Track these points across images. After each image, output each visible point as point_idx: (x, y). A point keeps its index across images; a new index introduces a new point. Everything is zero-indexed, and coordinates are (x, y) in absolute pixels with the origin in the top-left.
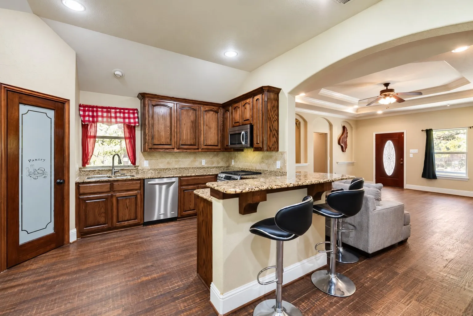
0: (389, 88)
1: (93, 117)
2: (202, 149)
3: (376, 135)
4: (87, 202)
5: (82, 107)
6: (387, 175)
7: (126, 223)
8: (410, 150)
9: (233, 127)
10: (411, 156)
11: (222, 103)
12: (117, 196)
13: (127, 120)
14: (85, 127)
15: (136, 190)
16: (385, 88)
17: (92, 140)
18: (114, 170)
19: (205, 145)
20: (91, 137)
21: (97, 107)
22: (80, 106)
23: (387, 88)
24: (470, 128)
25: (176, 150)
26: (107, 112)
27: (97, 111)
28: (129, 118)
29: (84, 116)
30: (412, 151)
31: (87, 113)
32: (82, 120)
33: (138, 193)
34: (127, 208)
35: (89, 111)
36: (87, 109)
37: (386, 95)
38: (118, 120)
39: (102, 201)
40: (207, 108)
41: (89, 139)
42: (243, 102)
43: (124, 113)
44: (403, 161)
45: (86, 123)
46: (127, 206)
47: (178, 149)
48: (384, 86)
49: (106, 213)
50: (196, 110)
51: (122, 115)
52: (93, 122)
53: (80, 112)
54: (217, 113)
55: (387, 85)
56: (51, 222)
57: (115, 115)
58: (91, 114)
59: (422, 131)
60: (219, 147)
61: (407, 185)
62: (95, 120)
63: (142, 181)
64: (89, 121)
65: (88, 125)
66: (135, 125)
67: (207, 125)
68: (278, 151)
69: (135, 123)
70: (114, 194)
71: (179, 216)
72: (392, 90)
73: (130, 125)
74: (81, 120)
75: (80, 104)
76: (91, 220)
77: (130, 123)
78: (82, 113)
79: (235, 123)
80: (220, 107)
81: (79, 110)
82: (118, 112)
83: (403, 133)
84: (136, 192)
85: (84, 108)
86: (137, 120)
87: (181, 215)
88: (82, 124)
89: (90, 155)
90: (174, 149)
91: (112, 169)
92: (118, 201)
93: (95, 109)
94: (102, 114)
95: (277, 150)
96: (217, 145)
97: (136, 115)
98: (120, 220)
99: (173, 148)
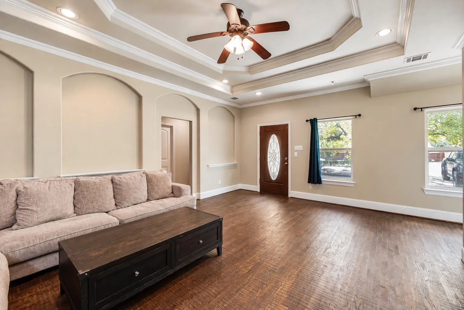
3: (261, 127)
6: (272, 180)
8: (295, 146)
10: (296, 154)
24: (356, 117)
30: (297, 148)
44: (287, 161)
61: (292, 191)
83: (287, 125)
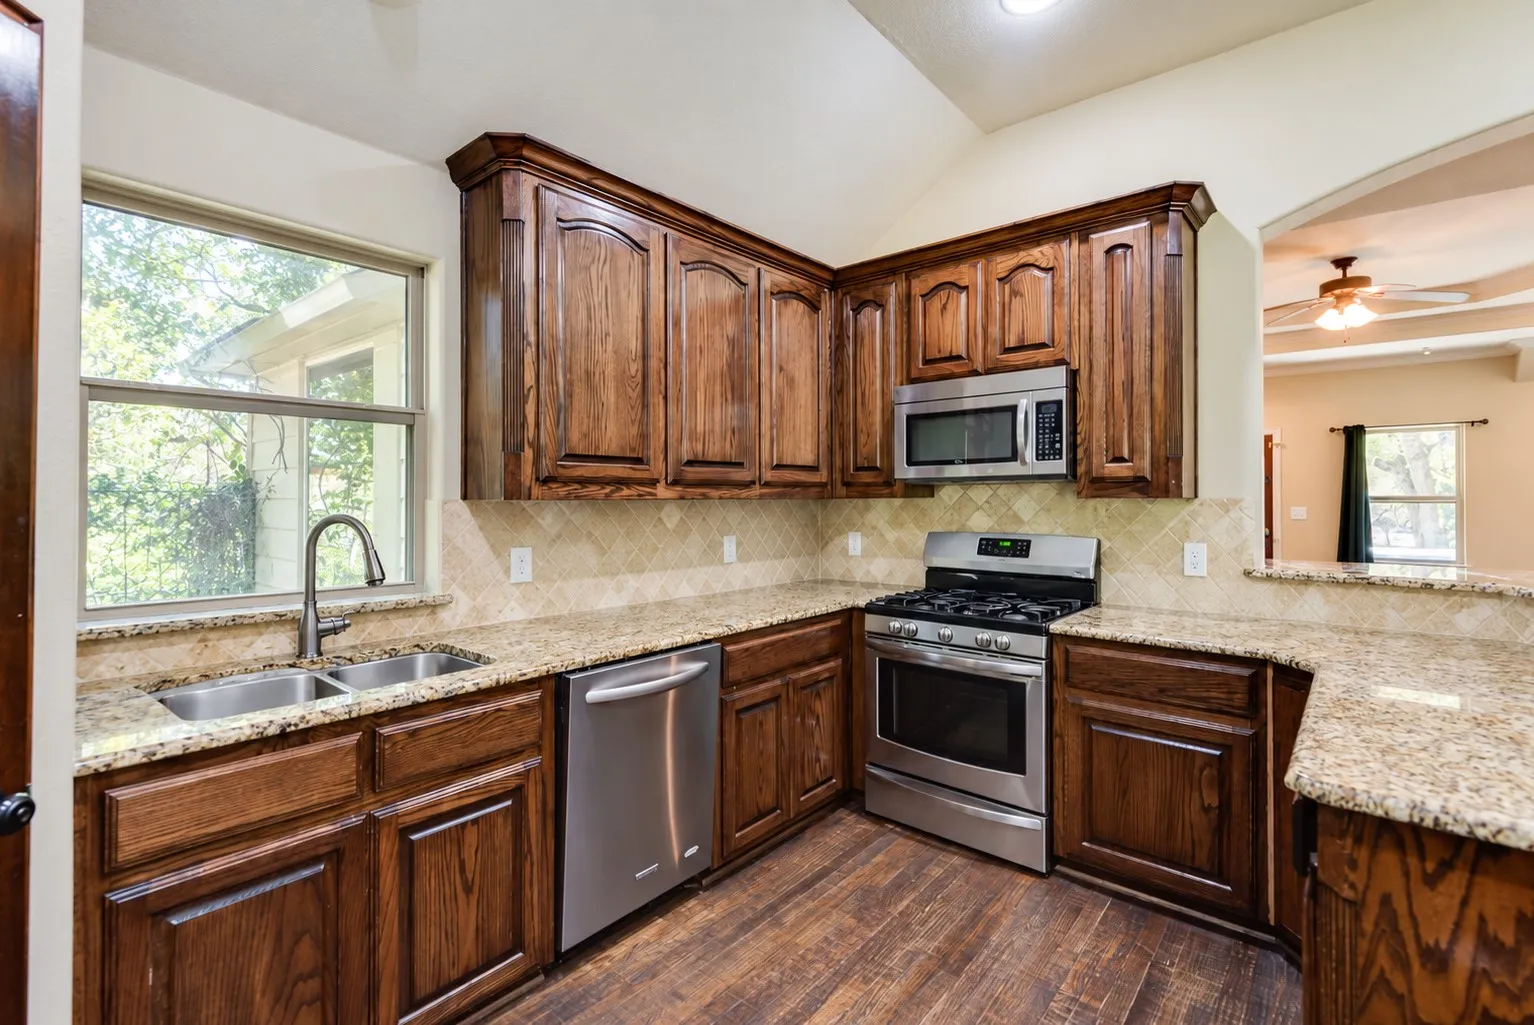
0: (1352, 272)
2: (766, 484)
4: (173, 921)
9: (911, 380)
12: (403, 822)
15: (513, 755)
16: (1338, 274)
19: (779, 467)
23: (1345, 274)
24: (1471, 426)
25: (661, 491)
33: (527, 771)
34: (468, 890)
37: (1338, 298)
42: (1004, 262)
46: (470, 876)
47: (675, 483)
48: (1333, 267)
49: (329, 964)
50: (746, 284)
54: (816, 308)
55: (1343, 263)
59: (1332, 430)
60: (822, 476)
63: (550, 691)
67: (780, 369)
68: (1195, 496)
70: (380, 813)
71: (716, 862)
72: (1363, 281)
79: (927, 362)
80: (825, 281)
84: (518, 767)
87: (729, 853)
90: (654, 482)
92: (408, 854)
96: (815, 465)
99: (653, 475)
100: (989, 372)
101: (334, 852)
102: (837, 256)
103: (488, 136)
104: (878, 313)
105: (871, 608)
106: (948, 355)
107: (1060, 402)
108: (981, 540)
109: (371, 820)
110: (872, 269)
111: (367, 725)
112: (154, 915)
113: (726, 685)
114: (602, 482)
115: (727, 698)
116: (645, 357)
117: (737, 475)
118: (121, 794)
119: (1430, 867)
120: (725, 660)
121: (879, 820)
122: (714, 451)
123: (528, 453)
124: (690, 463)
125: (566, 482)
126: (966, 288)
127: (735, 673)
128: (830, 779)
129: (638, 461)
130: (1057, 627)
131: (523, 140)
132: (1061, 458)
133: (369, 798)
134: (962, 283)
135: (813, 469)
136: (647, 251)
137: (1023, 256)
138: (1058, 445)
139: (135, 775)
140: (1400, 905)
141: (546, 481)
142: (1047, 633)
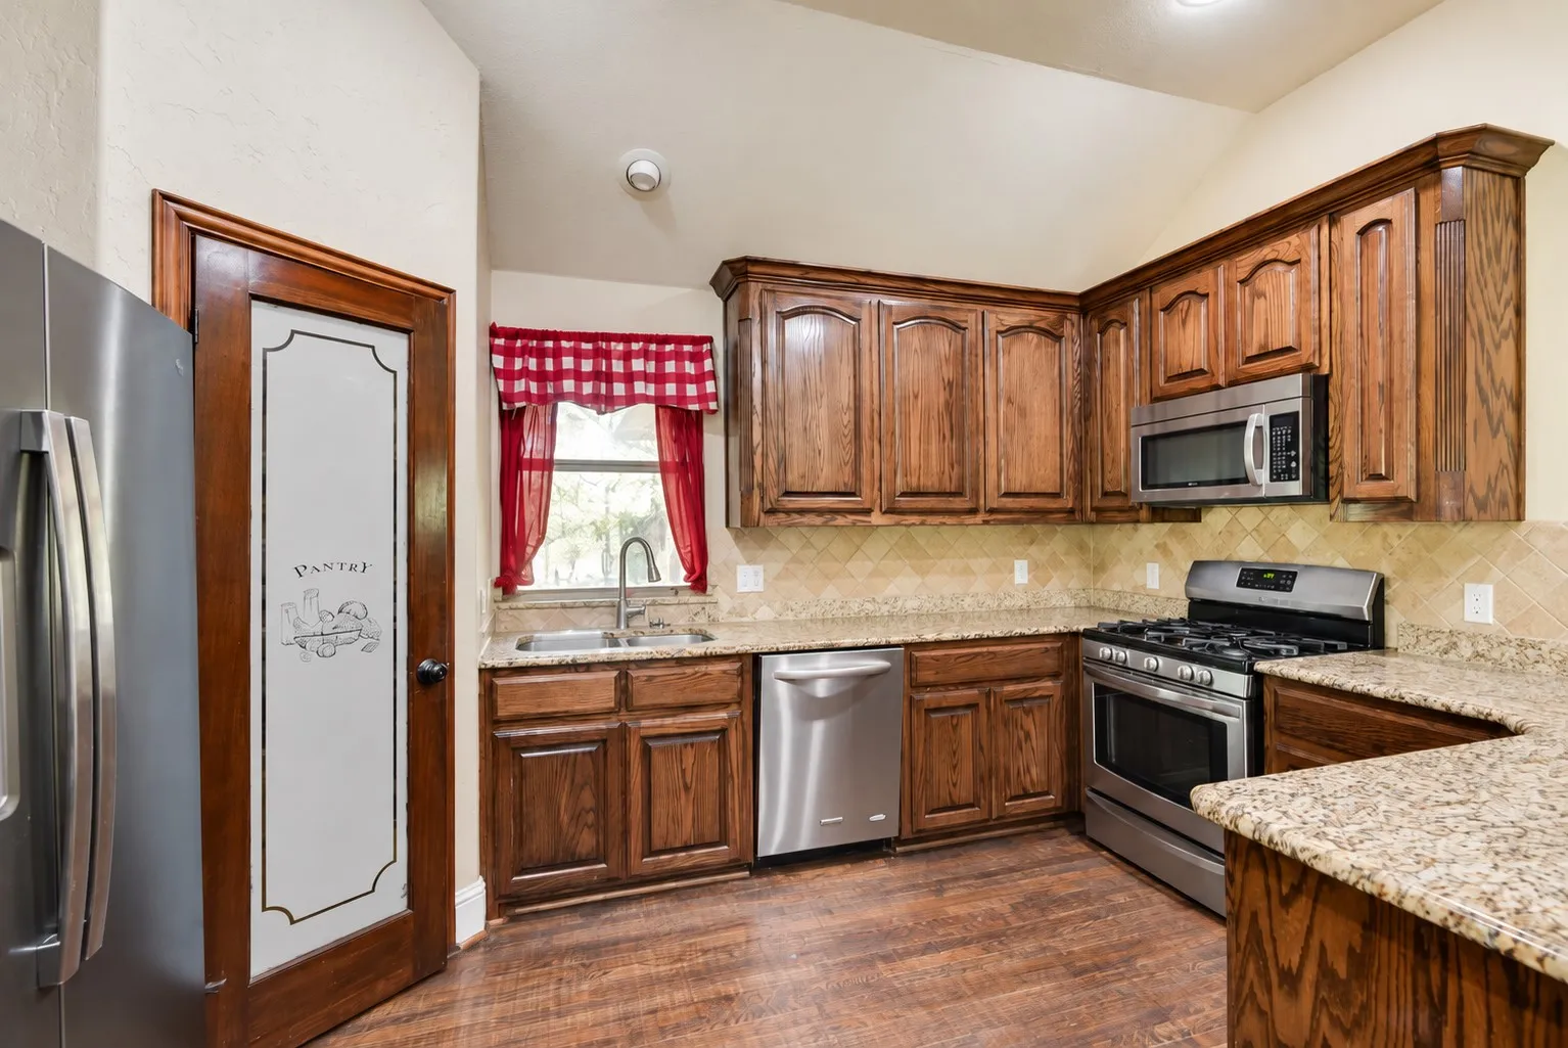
1: (541, 376)
2: (992, 511)
4: (523, 755)
5: (499, 338)
7: (682, 859)
9: (1155, 400)
11: (1078, 289)
12: (644, 733)
13: (671, 389)
14: (511, 424)
15: (724, 705)
17: (535, 474)
18: (627, 605)
19: (1007, 494)
20: (532, 465)
21: (556, 336)
22: (494, 332)
25: (876, 518)
26: (597, 354)
27: (557, 354)
28: (681, 379)
29: (508, 375)
31: (518, 364)
32: (502, 389)
33: (730, 719)
34: (687, 788)
35: (525, 352)
36: (519, 343)
38: (639, 387)
39: (584, 753)
40: (1014, 316)
41: (526, 473)
43: (660, 358)
45: (518, 405)
46: (688, 781)
47: (891, 511)
49: (602, 807)
50: (964, 329)
51: (651, 367)
52: (543, 399)
53: (494, 356)
54: (1058, 338)
56: (395, 861)
57: (625, 368)
58: (533, 364)
60: (1068, 502)
62: (550, 390)
63: (749, 662)
64: (527, 395)
65: (522, 411)
66: (703, 406)
67: (1009, 401)
68: (1520, 518)
69: (702, 398)
70: (631, 724)
71: (906, 835)
73: (683, 410)
74: (499, 392)
75: (494, 324)
76: (540, 842)
77: (682, 397)
78: (499, 361)
79: (1169, 379)
80: (1069, 307)
81: (492, 349)
82: (638, 355)
84: (723, 715)
85: (506, 340)
86: (710, 387)
87: (920, 831)
88: (502, 413)
89: (532, 542)
90: (868, 512)
91: (619, 602)
92: (647, 752)
93: (549, 344)
94: (578, 365)
95: (1513, 517)
96: (1058, 491)
97: (708, 365)
98: (657, 844)
99: (867, 506)
100: (1232, 384)
101: (603, 740)
102: (1076, 281)
103: (725, 263)
104: (1122, 332)
105: (1091, 634)
106: (1189, 370)
107: (1298, 413)
108: (1243, 570)
109: (624, 726)
110: (1116, 288)
111: (623, 668)
112: (514, 749)
113: (916, 686)
114: (819, 512)
115: (916, 697)
116: (857, 410)
117: (957, 503)
118: (499, 682)
119: (1285, 890)
120: (912, 664)
121: (1097, 845)
122: (930, 482)
123: (756, 492)
124: (903, 494)
125: (788, 512)
126: (1207, 295)
127: (927, 676)
128: (1047, 793)
129: (853, 494)
130: (1262, 666)
131: (747, 260)
132: (1297, 479)
133: (623, 712)
134: (1201, 291)
135: (1056, 495)
136: (858, 320)
137: (1266, 252)
138: (1294, 464)
139: (506, 672)
140: (1263, 922)
141: (772, 512)
142: (1251, 671)
